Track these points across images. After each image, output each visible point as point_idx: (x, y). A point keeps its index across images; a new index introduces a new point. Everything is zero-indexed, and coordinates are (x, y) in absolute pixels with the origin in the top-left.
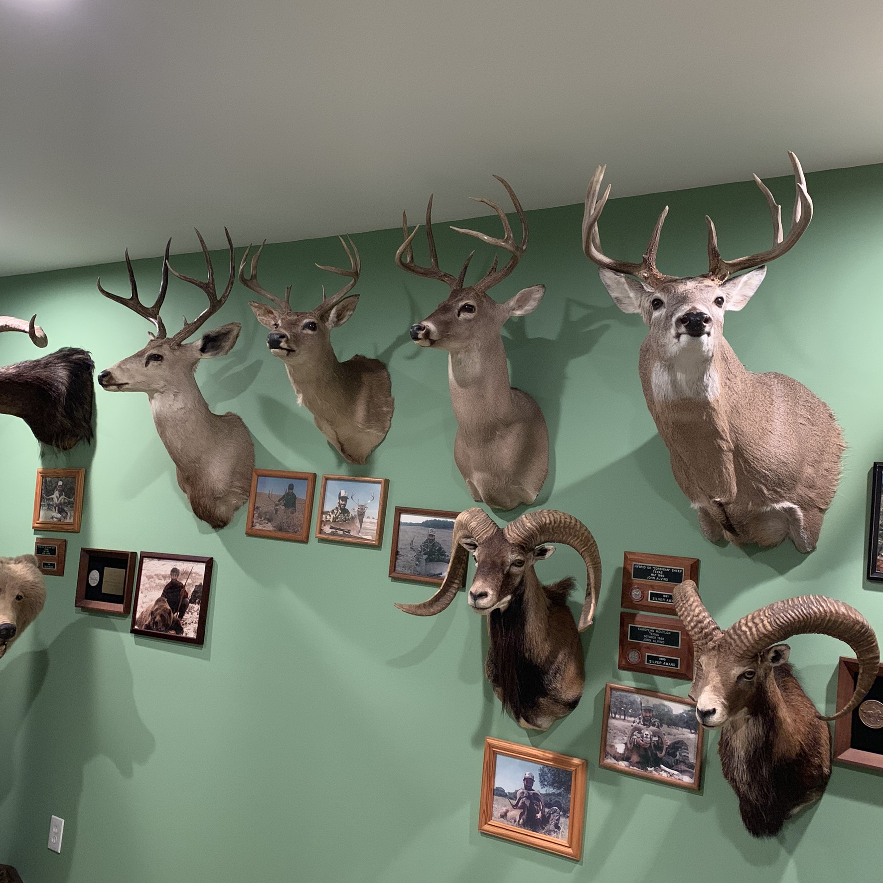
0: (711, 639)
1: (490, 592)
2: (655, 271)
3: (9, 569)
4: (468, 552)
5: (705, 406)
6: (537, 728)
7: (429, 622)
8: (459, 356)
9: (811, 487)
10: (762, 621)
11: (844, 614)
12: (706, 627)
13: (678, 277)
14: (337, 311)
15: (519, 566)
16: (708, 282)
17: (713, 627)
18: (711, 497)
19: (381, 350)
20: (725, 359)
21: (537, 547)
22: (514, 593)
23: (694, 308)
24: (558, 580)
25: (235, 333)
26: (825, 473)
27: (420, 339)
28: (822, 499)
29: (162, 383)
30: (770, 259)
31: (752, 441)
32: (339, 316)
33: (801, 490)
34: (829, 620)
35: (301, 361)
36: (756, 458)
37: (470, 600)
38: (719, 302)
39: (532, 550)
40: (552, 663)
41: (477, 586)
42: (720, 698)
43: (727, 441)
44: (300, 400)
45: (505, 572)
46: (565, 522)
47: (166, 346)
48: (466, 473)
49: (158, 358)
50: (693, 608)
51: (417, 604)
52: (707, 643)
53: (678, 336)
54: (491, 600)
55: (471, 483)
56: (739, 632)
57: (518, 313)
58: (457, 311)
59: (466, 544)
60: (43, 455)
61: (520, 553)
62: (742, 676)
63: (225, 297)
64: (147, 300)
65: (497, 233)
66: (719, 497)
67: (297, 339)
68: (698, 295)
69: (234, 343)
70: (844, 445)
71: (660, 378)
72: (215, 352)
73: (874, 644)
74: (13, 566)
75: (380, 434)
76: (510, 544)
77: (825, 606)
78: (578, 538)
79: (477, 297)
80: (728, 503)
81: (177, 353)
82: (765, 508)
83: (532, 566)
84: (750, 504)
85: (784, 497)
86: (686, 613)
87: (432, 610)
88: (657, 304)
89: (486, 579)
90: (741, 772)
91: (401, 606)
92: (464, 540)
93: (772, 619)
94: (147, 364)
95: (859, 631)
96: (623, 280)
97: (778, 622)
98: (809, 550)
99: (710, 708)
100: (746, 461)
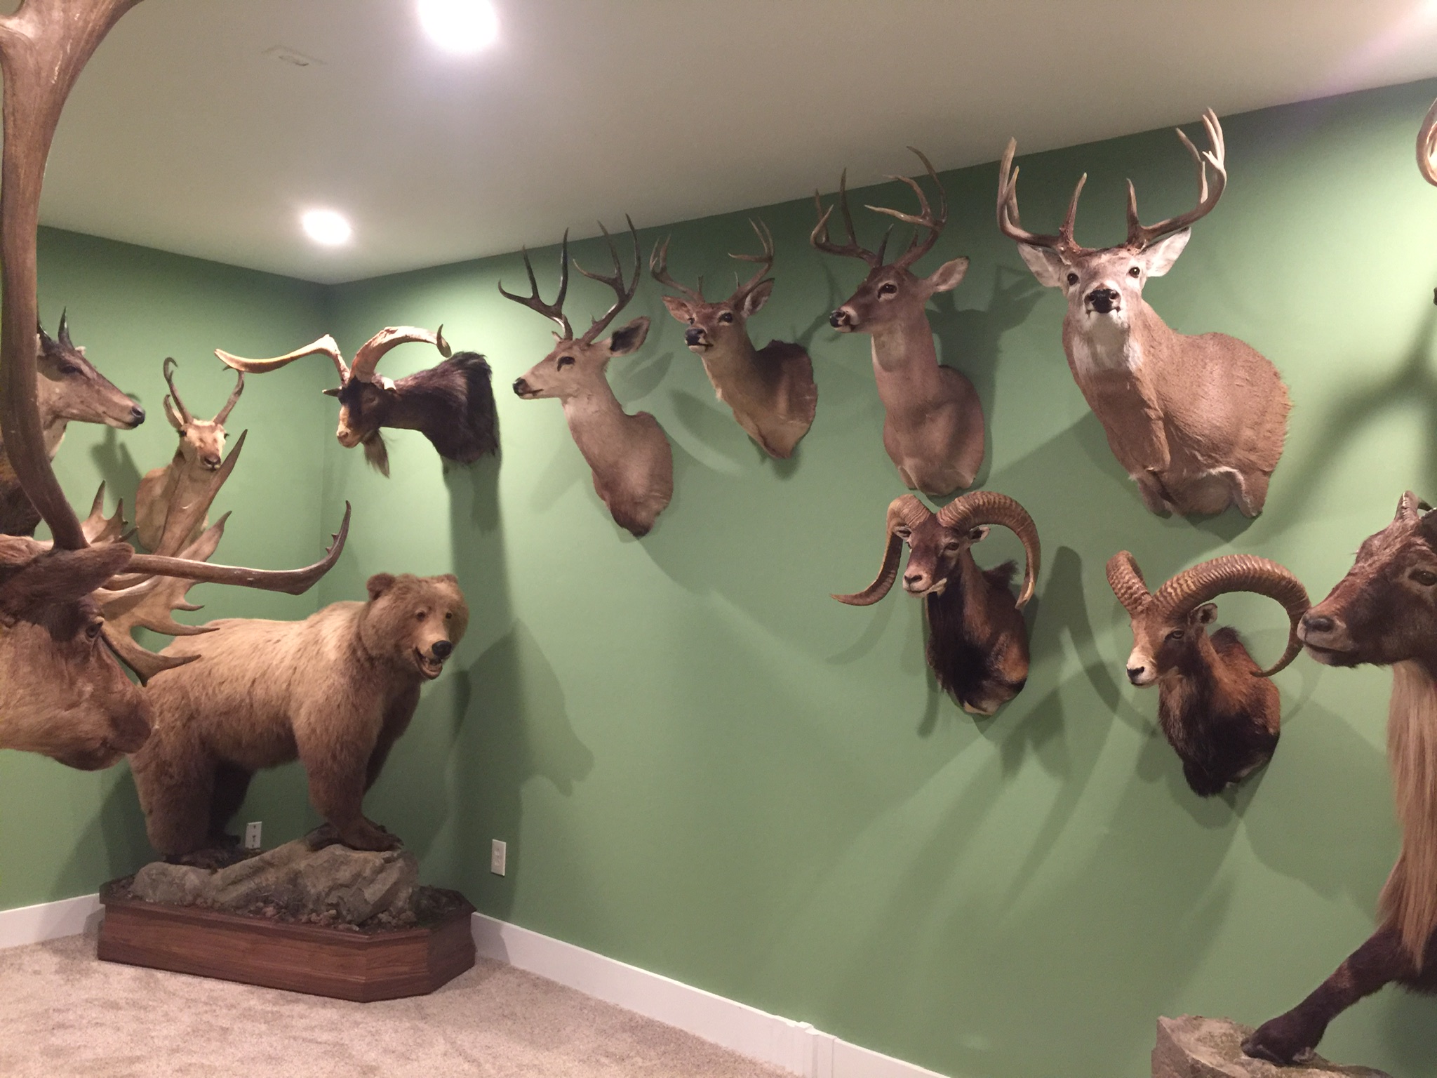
0: (1140, 604)
1: (925, 576)
2: (1072, 243)
3: (436, 588)
4: (902, 540)
5: (1128, 376)
6: (982, 712)
7: (868, 612)
8: (882, 339)
9: (1253, 449)
10: (1186, 581)
11: (1268, 570)
12: (1135, 593)
13: (1094, 249)
14: (752, 298)
15: (953, 550)
16: (1123, 253)
17: (1142, 592)
18: (1145, 467)
19: (799, 333)
20: (1147, 327)
21: (972, 530)
22: (949, 576)
23: (1102, 285)
24: (998, 565)
25: (644, 327)
26: (1269, 434)
27: (840, 326)
28: (1266, 461)
29: (575, 386)
30: (1193, 221)
31: (1183, 408)
32: (755, 303)
33: (1239, 454)
34: (1253, 577)
35: (719, 355)
36: (1188, 424)
37: (905, 584)
38: (1134, 272)
39: (967, 533)
40: (993, 645)
41: (912, 570)
42: (1148, 657)
43: (1156, 410)
44: (719, 394)
45: (939, 555)
46: (999, 502)
47: (576, 348)
48: (897, 459)
49: (568, 361)
50: (1123, 575)
51: (854, 594)
52: (1136, 608)
53: (1088, 312)
54: (926, 582)
55: (903, 471)
56: (1165, 594)
57: (942, 288)
58: (876, 292)
59: (901, 531)
60: (446, 471)
61: (954, 537)
62: (1169, 637)
63: (632, 290)
64: (549, 299)
65: (912, 209)
66: (1152, 466)
67: (714, 333)
68: (1110, 269)
69: (645, 338)
70: (1290, 403)
71: (1081, 352)
72: (625, 349)
73: (1304, 599)
74: (438, 585)
75: (805, 424)
76: (943, 527)
77: (1248, 564)
78: (1014, 518)
79: (898, 276)
80: (1162, 472)
81: (588, 353)
82: (1201, 473)
83: (969, 549)
84: (1185, 470)
85: (1221, 462)
86: (1116, 581)
87: (868, 600)
88: (1073, 279)
89: (919, 563)
90: (1179, 731)
91: (837, 597)
92: (898, 528)
93: (1195, 579)
94: (559, 368)
95: (1286, 587)
96: (1041, 254)
97: (1201, 581)
98: (1254, 514)
99: (1139, 666)
100: (1177, 428)
